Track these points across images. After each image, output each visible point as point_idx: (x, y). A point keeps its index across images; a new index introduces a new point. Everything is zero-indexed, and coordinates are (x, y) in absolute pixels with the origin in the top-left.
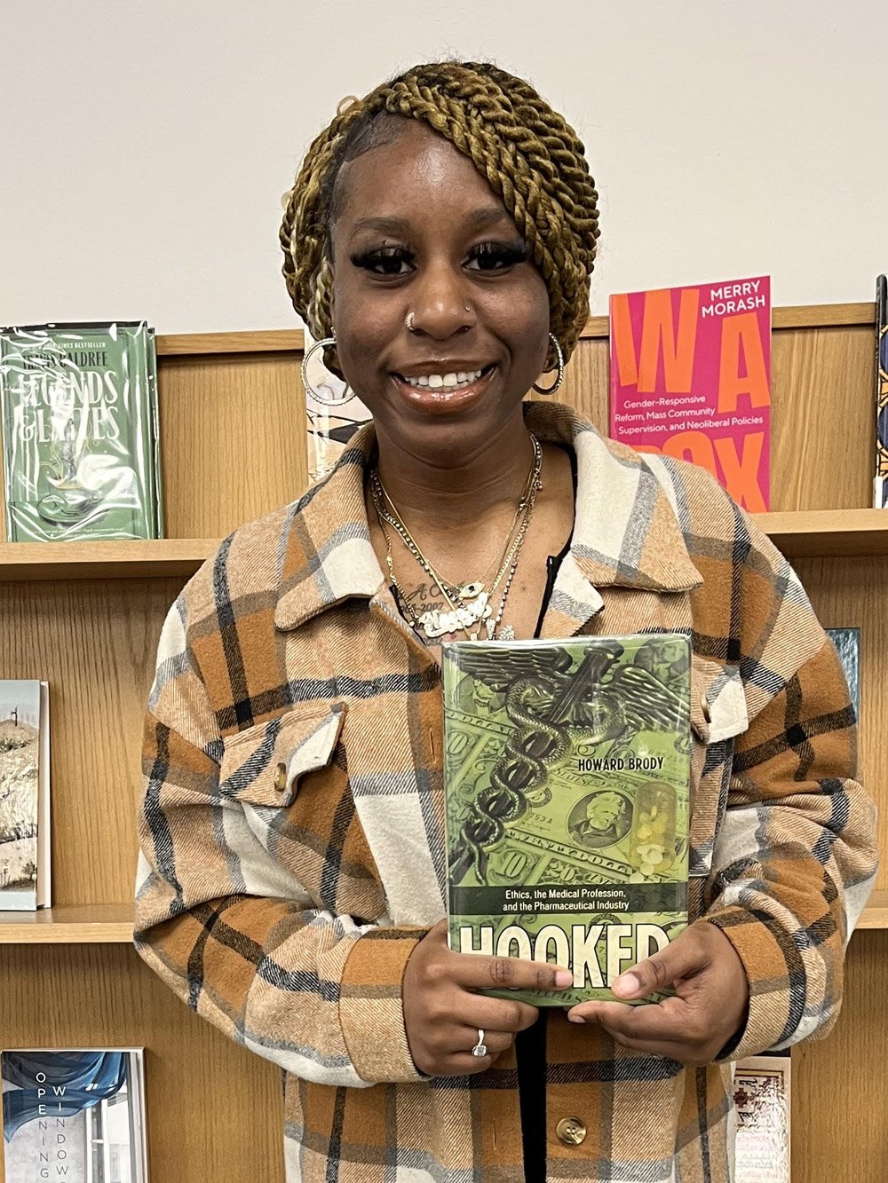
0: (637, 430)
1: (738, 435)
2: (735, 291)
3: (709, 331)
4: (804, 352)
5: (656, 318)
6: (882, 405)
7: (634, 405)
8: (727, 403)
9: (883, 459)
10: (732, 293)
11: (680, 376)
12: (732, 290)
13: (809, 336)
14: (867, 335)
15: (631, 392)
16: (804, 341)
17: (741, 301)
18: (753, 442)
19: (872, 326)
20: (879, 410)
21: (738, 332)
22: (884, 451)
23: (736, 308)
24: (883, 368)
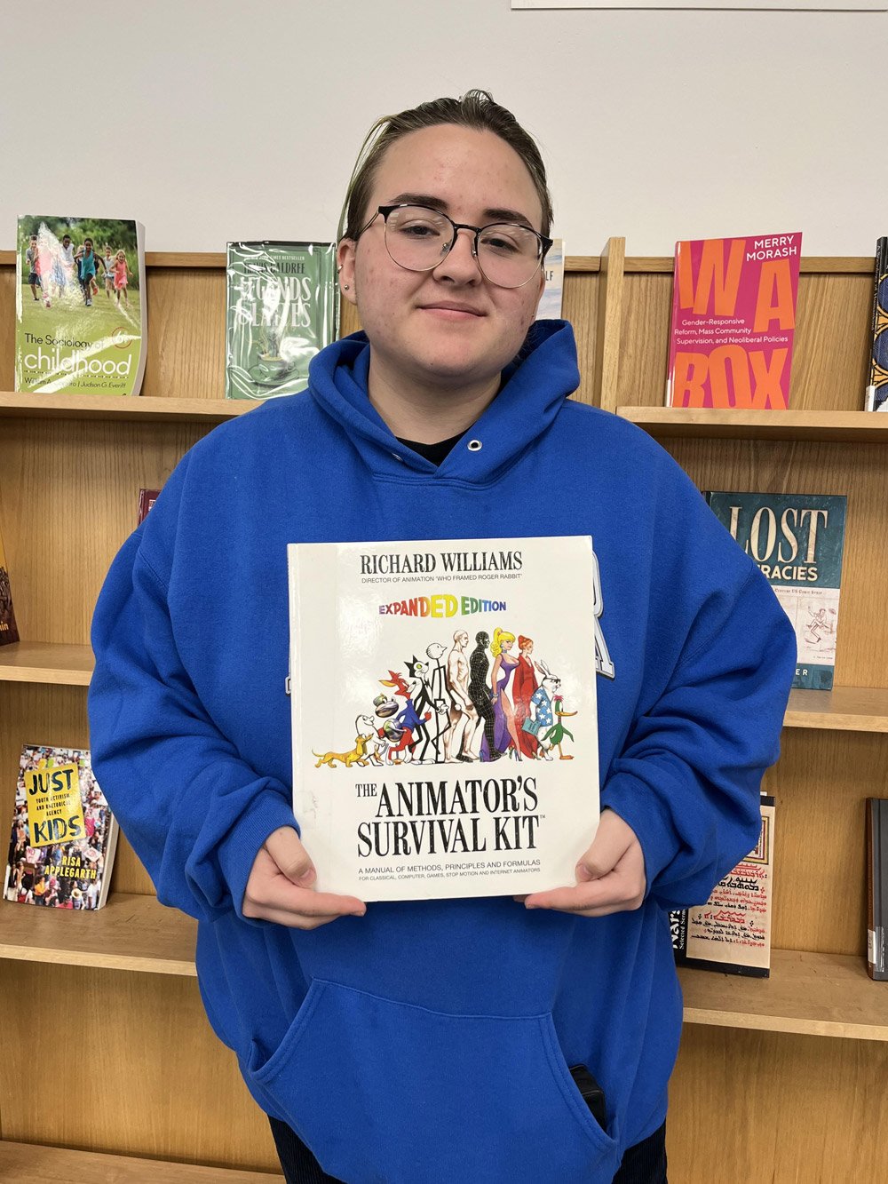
0: (690, 342)
1: (768, 349)
2: (773, 243)
3: (751, 272)
4: (817, 292)
5: (710, 260)
6: (878, 333)
7: (689, 323)
8: (761, 325)
9: (877, 373)
10: (771, 244)
11: (726, 303)
12: (771, 241)
13: (822, 279)
14: (867, 281)
15: (688, 314)
16: (818, 283)
17: (778, 250)
18: (779, 356)
19: (872, 274)
20: (876, 336)
21: (774, 273)
22: (877, 367)
23: (773, 255)
24: (880, 306)
